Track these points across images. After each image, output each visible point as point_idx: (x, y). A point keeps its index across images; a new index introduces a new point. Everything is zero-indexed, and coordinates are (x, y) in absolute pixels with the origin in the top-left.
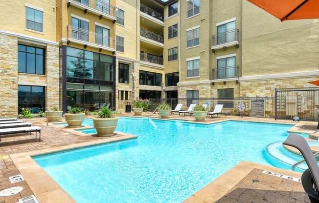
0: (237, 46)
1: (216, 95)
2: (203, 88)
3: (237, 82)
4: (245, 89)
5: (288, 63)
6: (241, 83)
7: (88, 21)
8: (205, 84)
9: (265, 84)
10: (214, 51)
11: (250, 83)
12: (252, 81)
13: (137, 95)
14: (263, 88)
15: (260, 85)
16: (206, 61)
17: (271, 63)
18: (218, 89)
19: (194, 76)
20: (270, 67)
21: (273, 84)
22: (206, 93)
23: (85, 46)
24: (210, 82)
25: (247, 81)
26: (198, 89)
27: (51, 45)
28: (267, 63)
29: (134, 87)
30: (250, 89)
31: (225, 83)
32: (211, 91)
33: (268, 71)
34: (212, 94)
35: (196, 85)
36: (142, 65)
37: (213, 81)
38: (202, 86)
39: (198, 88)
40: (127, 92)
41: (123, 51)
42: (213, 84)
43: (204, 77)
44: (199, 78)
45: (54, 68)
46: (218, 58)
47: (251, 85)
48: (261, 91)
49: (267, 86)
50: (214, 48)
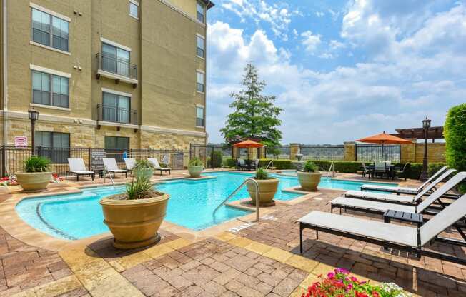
0: (133, 86)
1: (102, 144)
2: (80, 131)
3: (136, 130)
4: (146, 141)
6: (143, 133)
8: (86, 125)
9: (165, 137)
11: (152, 134)
14: (163, 140)
15: (161, 137)
17: (168, 118)
18: (106, 137)
19: (53, 105)
21: (171, 138)
22: (87, 141)
25: (149, 132)
26: (69, 131)
30: (152, 141)
31: (118, 129)
33: (166, 124)
35: (61, 124)
37: (99, 123)
38: (79, 128)
39: (69, 129)
42: (99, 127)
43: (80, 113)
44: (69, 111)
46: (103, 89)
47: (152, 136)
48: (162, 144)
49: (166, 140)
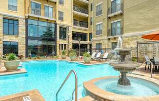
0: (122, 14)
1: (111, 46)
4: (125, 43)
5: (149, 24)
7: (40, 3)
8: (105, 39)
10: (109, 18)
12: (129, 37)
13: (71, 46)
15: (133, 39)
16: (105, 24)
18: (112, 43)
19: (99, 34)
20: (139, 27)
22: (105, 45)
23: (39, 18)
24: (107, 38)
27: (21, 18)
28: (137, 25)
29: (69, 42)
30: (128, 43)
31: (115, 38)
32: (108, 44)
34: (108, 46)
35: (100, 40)
36: (74, 28)
37: (109, 37)
38: (103, 41)
39: (101, 42)
40: (65, 45)
41: (63, 20)
42: (109, 39)
43: (104, 35)
44: (102, 35)
45: (22, 32)
46: (112, 22)
50: (109, 16)
